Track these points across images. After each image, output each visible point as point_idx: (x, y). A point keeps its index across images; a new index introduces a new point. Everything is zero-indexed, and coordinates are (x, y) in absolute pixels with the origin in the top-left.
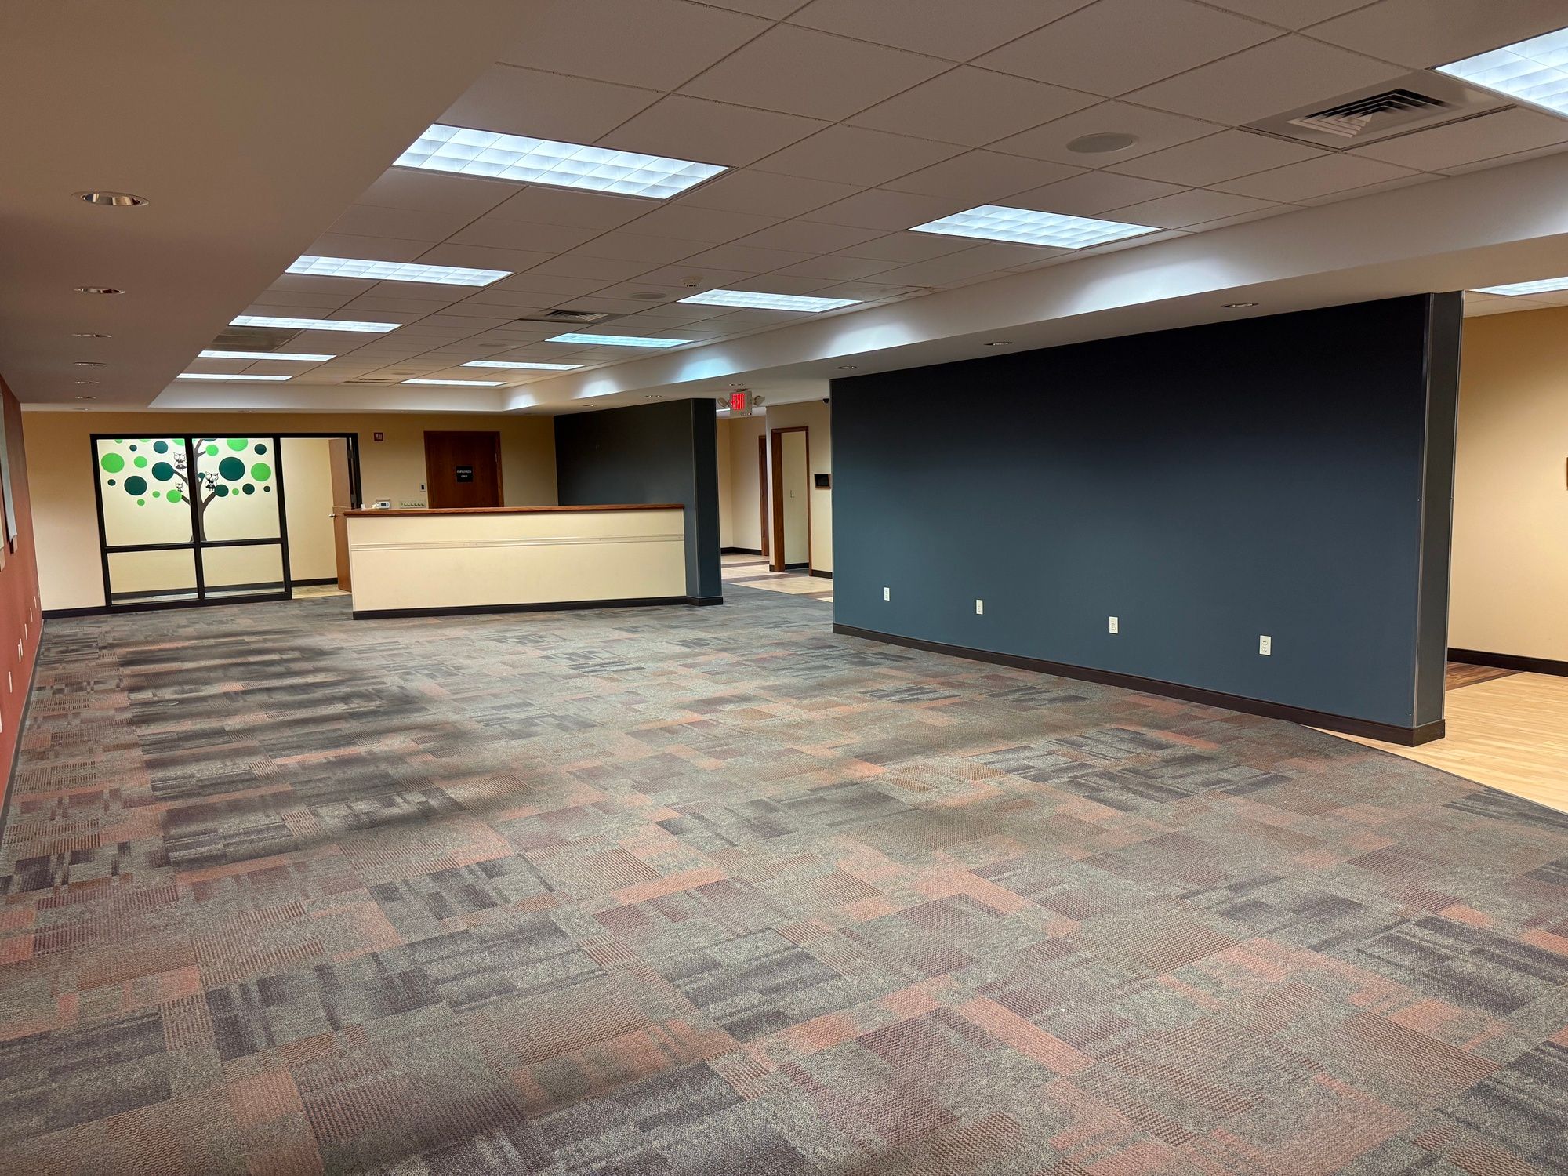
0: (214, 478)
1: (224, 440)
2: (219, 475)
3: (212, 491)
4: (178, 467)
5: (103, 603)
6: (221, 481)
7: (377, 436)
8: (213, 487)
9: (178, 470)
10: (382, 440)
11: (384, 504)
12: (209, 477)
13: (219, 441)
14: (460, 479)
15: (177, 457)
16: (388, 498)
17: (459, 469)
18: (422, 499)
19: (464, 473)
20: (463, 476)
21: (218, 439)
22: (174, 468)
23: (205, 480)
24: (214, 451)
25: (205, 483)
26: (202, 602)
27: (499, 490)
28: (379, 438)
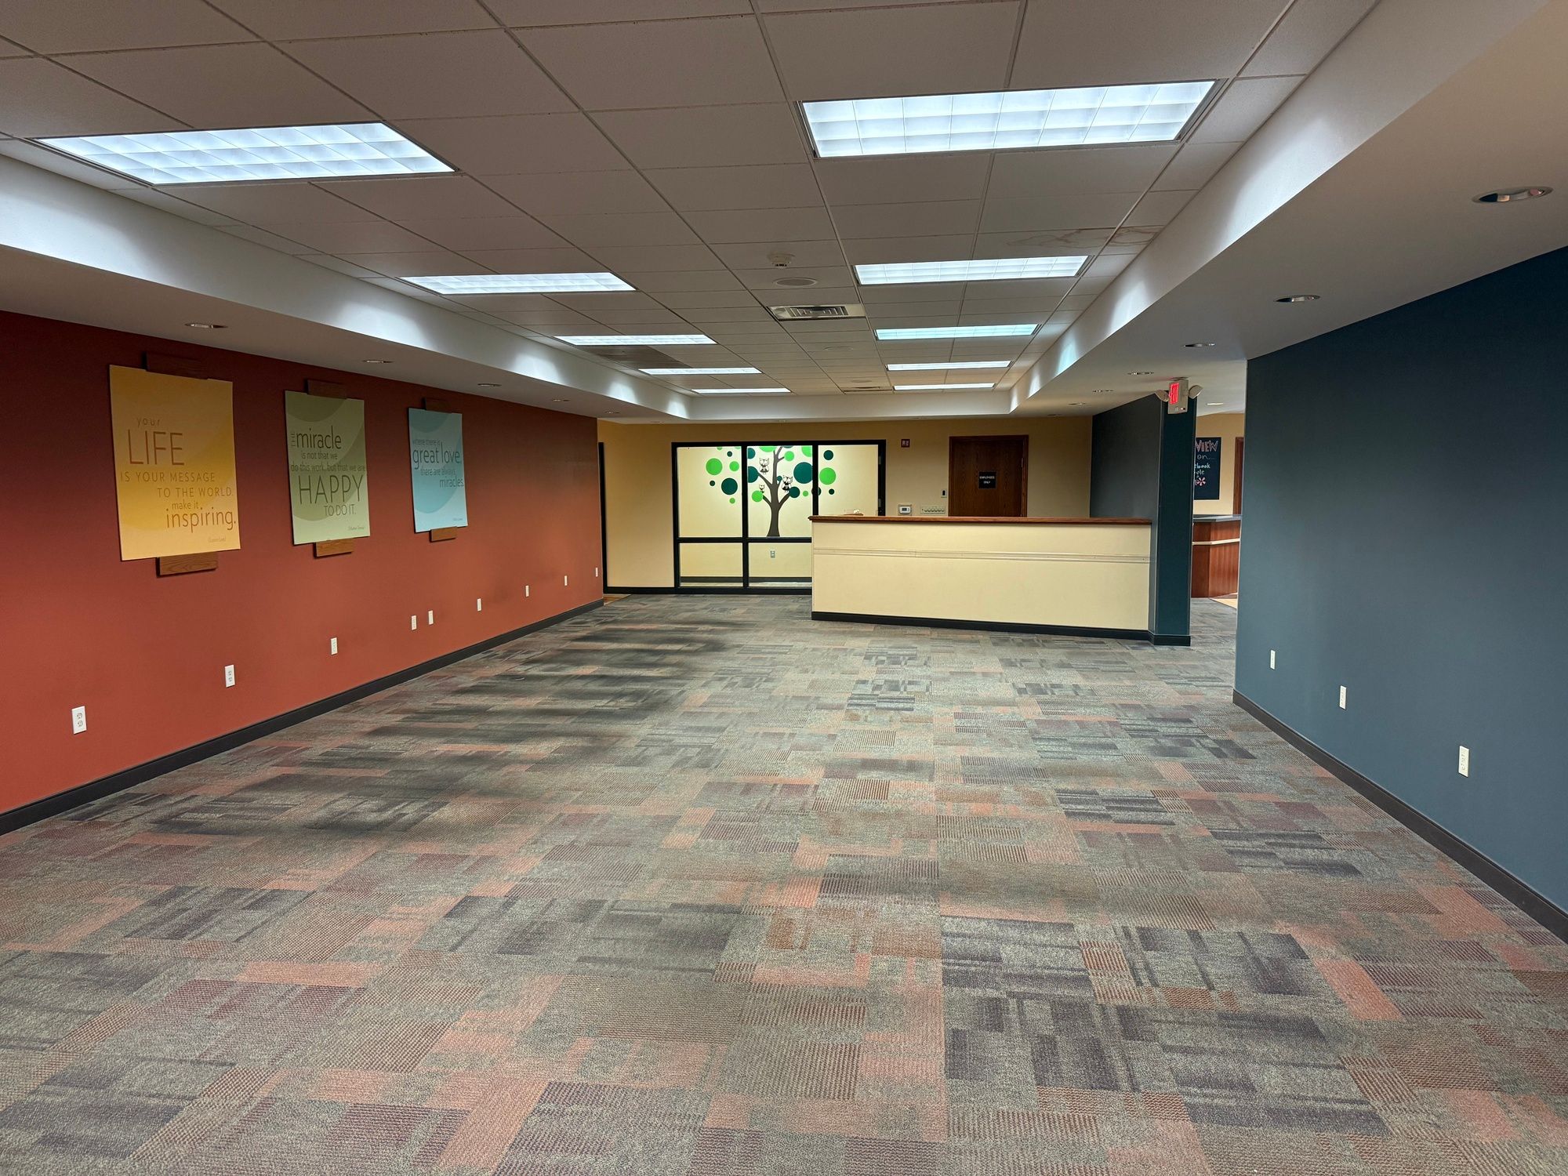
0: (789, 480)
1: (800, 447)
2: (794, 478)
3: (787, 492)
4: (762, 471)
5: (671, 584)
6: (795, 483)
7: (904, 442)
8: (788, 489)
9: (761, 474)
10: (909, 446)
11: (905, 509)
12: (785, 480)
13: (795, 447)
14: (982, 485)
15: (762, 462)
16: (909, 504)
17: (982, 474)
18: (941, 505)
19: (987, 479)
20: (985, 482)
21: (794, 447)
22: (759, 472)
23: (782, 482)
24: (790, 457)
25: (782, 485)
26: (746, 591)
27: (1023, 498)
28: (906, 444)
